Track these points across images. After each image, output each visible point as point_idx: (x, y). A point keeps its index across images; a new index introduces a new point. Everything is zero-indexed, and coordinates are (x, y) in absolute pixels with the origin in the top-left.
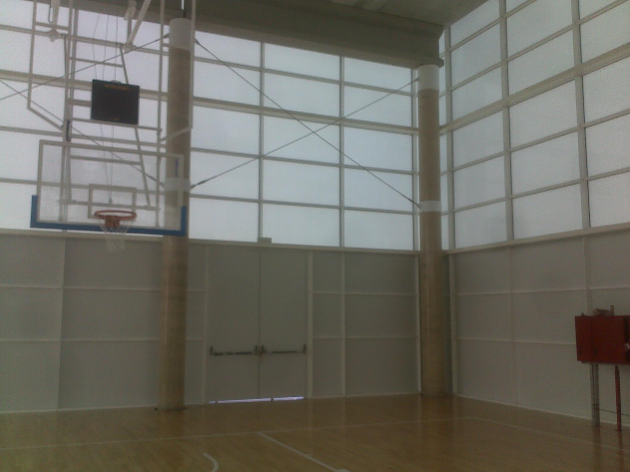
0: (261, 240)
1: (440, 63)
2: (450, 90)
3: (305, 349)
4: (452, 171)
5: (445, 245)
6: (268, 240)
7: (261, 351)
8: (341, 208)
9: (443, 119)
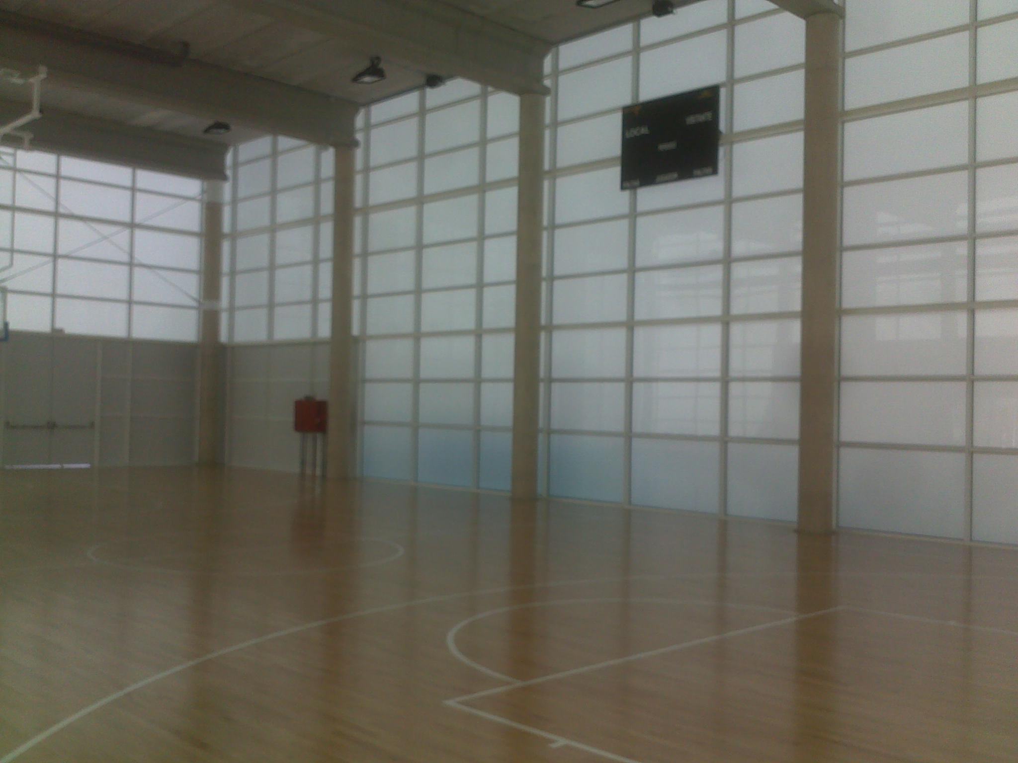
0: (54, 330)
1: (224, 178)
2: (235, 201)
3: (92, 425)
4: (233, 273)
5: (223, 337)
6: (61, 331)
7: (52, 426)
8: (130, 302)
9: (226, 227)
